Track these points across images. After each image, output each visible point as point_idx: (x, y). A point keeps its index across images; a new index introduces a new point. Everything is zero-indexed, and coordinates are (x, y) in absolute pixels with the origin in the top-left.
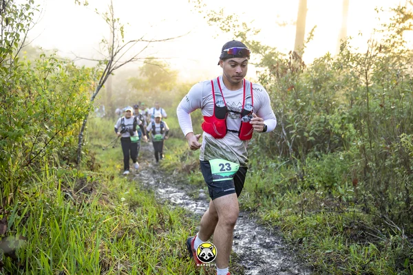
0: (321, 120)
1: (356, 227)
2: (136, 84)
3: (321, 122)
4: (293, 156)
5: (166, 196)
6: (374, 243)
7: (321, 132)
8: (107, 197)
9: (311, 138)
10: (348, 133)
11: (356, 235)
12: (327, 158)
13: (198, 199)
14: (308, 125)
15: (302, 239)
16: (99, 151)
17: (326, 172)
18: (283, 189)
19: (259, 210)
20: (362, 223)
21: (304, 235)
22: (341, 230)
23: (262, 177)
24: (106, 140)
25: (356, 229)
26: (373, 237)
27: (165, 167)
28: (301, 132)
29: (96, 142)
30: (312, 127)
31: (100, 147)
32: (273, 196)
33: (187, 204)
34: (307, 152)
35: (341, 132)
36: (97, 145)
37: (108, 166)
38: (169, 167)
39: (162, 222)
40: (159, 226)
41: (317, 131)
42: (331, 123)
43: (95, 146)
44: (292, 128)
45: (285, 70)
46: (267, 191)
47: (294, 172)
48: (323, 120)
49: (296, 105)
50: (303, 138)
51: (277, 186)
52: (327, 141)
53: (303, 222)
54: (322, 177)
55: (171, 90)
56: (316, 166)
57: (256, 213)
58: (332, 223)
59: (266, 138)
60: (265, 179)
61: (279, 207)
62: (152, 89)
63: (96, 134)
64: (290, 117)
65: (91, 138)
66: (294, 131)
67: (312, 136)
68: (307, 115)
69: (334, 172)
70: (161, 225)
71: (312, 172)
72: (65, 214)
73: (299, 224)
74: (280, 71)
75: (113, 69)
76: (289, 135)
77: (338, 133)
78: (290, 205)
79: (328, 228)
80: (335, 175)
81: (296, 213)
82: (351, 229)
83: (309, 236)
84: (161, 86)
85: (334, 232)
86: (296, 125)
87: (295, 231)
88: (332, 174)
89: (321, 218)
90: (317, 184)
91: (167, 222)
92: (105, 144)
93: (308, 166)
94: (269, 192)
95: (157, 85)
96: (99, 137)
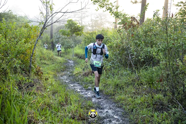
0: (148, 51)
1: (159, 104)
2: (64, 33)
3: (148, 52)
4: (134, 69)
5: (73, 88)
6: (167, 112)
7: (149, 56)
8: (42, 89)
9: (143, 60)
10: (159, 57)
11: (159, 108)
12: (150, 69)
13: (88, 90)
14: (141, 53)
15: (133, 110)
16: (44, 65)
17: (149, 77)
18: (128, 85)
19: (115, 95)
20: (162, 102)
21: (134, 108)
22: (152, 105)
23: (119, 78)
24: (48, 60)
25: (159, 105)
26: (167, 109)
27: (74, 74)
28: (137, 56)
29: (43, 62)
30: (143, 55)
31: (45, 64)
32: (123, 88)
33: (82, 92)
34: (141, 67)
35: (156, 57)
36: (43, 63)
37: (47, 73)
38: (77, 74)
39: (66, 101)
40: (65, 103)
41: (146, 56)
42: (151, 52)
43: (42, 63)
44: (133, 55)
47: (134, 76)
49: (136, 43)
50: (140, 60)
51: (126, 83)
52: (150, 61)
54: (147, 79)
55: (80, 36)
56: (144, 73)
57: (114, 97)
58: (148, 102)
59: (123, 60)
60: (120, 80)
61: (125, 93)
62: (71, 35)
63: (44, 57)
64: (132, 49)
65: (41, 60)
66: (134, 56)
67: (143, 59)
68: (141, 49)
69: (153, 76)
70: (66, 102)
71: (143, 76)
72: (13, 98)
73: (133, 102)
74: (127, 27)
75: (46, 27)
76: (132, 58)
77: (155, 57)
78: (130, 92)
79: (146, 104)
80: (154, 78)
81: (132, 97)
82: (157, 105)
83: (137, 108)
84: (76, 34)
85: (148, 106)
86: (135, 53)
87: (130, 106)
88: (152, 77)
89: (143, 99)
90: (144, 82)
91: (69, 101)
92: (47, 62)
93: (141, 73)
94: (121, 86)
95: (74, 33)
96: (45, 59)
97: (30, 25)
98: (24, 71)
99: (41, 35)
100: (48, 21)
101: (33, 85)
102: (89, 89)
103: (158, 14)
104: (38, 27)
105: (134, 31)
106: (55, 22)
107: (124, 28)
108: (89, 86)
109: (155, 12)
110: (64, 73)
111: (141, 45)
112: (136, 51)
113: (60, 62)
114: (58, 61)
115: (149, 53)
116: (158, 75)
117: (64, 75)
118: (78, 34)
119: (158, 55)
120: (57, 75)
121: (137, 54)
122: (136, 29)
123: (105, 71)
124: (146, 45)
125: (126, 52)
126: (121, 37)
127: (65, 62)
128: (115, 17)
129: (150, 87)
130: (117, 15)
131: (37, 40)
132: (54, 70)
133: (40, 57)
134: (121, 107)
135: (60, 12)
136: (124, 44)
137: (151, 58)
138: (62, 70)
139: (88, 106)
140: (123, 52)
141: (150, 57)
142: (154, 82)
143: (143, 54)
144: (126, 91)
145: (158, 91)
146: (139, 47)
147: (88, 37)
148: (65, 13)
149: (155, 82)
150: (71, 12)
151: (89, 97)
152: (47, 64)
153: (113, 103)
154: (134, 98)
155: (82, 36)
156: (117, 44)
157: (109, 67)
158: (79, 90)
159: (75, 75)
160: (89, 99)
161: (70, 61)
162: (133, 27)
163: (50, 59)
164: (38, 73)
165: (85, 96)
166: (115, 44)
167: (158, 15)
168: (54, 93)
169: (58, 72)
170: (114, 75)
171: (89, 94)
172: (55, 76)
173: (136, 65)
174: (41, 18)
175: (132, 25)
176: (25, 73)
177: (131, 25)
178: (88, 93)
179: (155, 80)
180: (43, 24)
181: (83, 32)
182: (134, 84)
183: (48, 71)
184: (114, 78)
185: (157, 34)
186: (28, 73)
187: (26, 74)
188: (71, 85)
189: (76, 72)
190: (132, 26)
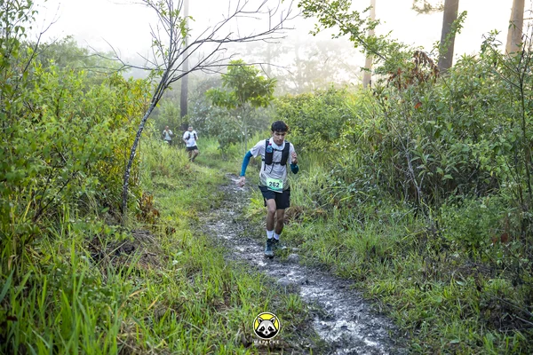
0: (464, 150)
1: (498, 306)
2: (218, 100)
3: (465, 153)
4: (422, 203)
6: (522, 332)
7: (466, 165)
8: (158, 258)
9: (449, 176)
10: (499, 169)
11: (497, 319)
12: (470, 204)
13: (288, 262)
14: (444, 157)
15: (421, 322)
16: (163, 192)
17: (468, 226)
18: (404, 248)
19: (368, 279)
20: (508, 301)
21: (423, 316)
22: (477, 310)
23: (378, 231)
24: (174, 177)
25: (498, 310)
26: (524, 323)
27: (247, 216)
28: (431, 166)
29: (161, 180)
30: (448, 161)
31: (165, 186)
32: (390, 258)
34: (444, 196)
35: (489, 168)
36: (161, 184)
37: (172, 214)
38: (256, 215)
39: (227, 295)
40: (222, 301)
41: (458, 166)
42: (474, 154)
43: (158, 185)
44: (420, 162)
45: (410, 79)
46: (383, 251)
47: (423, 225)
48: (467, 150)
49: (429, 129)
50: (440, 176)
51: (398, 244)
52: (471, 179)
53: (425, 297)
54: (462, 232)
55: (266, 106)
56: (452, 217)
57: (363, 284)
58: (465, 299)
59: (389, 176)
60: (380, 236)
61: (397, 274)
62: (239, 106)
63: (161, 168)
64: (416, 147)
65: (153, 175)
66: (422, 166)
67: (448, 173)
68: (442, 144)
69: (480, 225)
70: (225, 299)
71: (449, 225)
72: (77, 284)
73: (419, 300)
74: (403, 81)
75: (171, 82)
76: (417, 172)
77: (485, 168)
78: (411, 272)
79: (460, 307)
80: (481, 230)
81: (418, 285)
82: (492, 309)
83: (432, 318)
84: (252, 101)
85: (466, 313)
86: (426, 157)
87: (412, 311)
88: (476, 227)
89: (451, 293)
90: (453, 243)
91: (233, 295)
92: (172, 182)
93: (444, 216)
94: (386, 253)
95: (246, 100)
96: (165, 174)
97: (126, 76)
98: (108, 209)
99: (155, 105)
100: (174, 67)
101: (133, 249)
102: (292, 262)
103: (495, 42)
104: (148, 82)
105: (422, 94)
106: (193, 69)
107: (394, 84)
108: (291, 251)
109: (488, 36)
110: (218, 214)
111: (444, 133)
112: (430, 152)
113: (208, 183)
114: (201, 178)
115: (466, 157)
116: (493, 223)
117: (219, 219)
118: (259, 103)
119: (493, 161)
120: (200, 219)
121: (430, 159)
122: (428, 87)
123: (336, 207)
124: (459, 135)
125: (398, 155)
126: (385, 110)
127: (223, 182)
128: (366, 51)
129: (471, 256)
130: (372, 47)
131: (145, 120)
132: (190, 203)
133: (152, 168)
134: (384, 314)
135: (209, 39)
136: (392, 132)
137: (472, 172)
138: (213, 203)
139: (290, 309)
140: (390, 155)
141: (469, 170)
142: (482, 243)
143: (448, 158)
144: (399, 268)
145: (494, 270)
146: (438, 140)
147: (287, 112)
148: (222, 41)
149: (487, 241)
150: (241, 40)
151: (292, 285)
152: (172, 189)
153: (360, 303)
154: (425, 288)
155: (269, 106)
156: (372, 131)
157: (347, 198)
158: (262, 264)
159: (251, 219)
160: (293, 289)
161: (237, 178)
162: (420, 81)
163: (181, 173)
164: (145, 214)
165: (280, 280)
166: (367, 131)
167: (496, 46)
168: (191, 272)
169: (201, 211)
170: (363, 220)
171: (292, 276)
172: (193, 223)
173: (428, 191)
174: (156, 56)
175: (417, 77)
176: (110, 212)
177: (415, 76)
178: (288, 272)
179: (485, 237)
180: (160, 73)
181: (274, 95)
182: (423, 248)
183: (173, 208)
184: (364, 229)
185: (492, 101)
186: (118, 213)
187: (113, 215)
188: (238, 248)
189: (255, 211)
190: (415, 78)
